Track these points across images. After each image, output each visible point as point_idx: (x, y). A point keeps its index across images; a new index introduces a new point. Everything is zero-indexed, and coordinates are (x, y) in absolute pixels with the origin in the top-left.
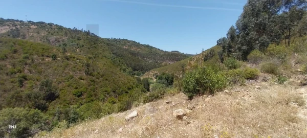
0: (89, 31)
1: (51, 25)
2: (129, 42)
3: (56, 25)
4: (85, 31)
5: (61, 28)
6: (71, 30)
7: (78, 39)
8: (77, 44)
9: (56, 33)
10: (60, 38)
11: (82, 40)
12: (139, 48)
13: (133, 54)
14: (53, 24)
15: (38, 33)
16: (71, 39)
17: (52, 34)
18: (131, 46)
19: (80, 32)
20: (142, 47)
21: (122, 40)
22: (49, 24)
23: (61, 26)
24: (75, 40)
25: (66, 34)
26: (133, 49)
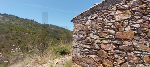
0: (33, 20)
1: (11, 16)
2: (54, 26)
3: (14, 16)
4: (31, 20)
5: (17, 18)
6: (24, 19)
7: (28, 24)
8: (28, 27)
9: (15, 20)
10: (18, 23)
11: (30, 24)
12: (59, 29)
13: (57, 32)
14: (12, 15)
15: (4, 20)
16: (24, 24)
17: (12, 21)
18: (55, 28)
19: (29, 20)
20: (60, 29)
21: (50, 25)
22: (10, 15)
23: (17, 17)
24: (26, 24)
25: (21, 21)
26: (56, 29)
